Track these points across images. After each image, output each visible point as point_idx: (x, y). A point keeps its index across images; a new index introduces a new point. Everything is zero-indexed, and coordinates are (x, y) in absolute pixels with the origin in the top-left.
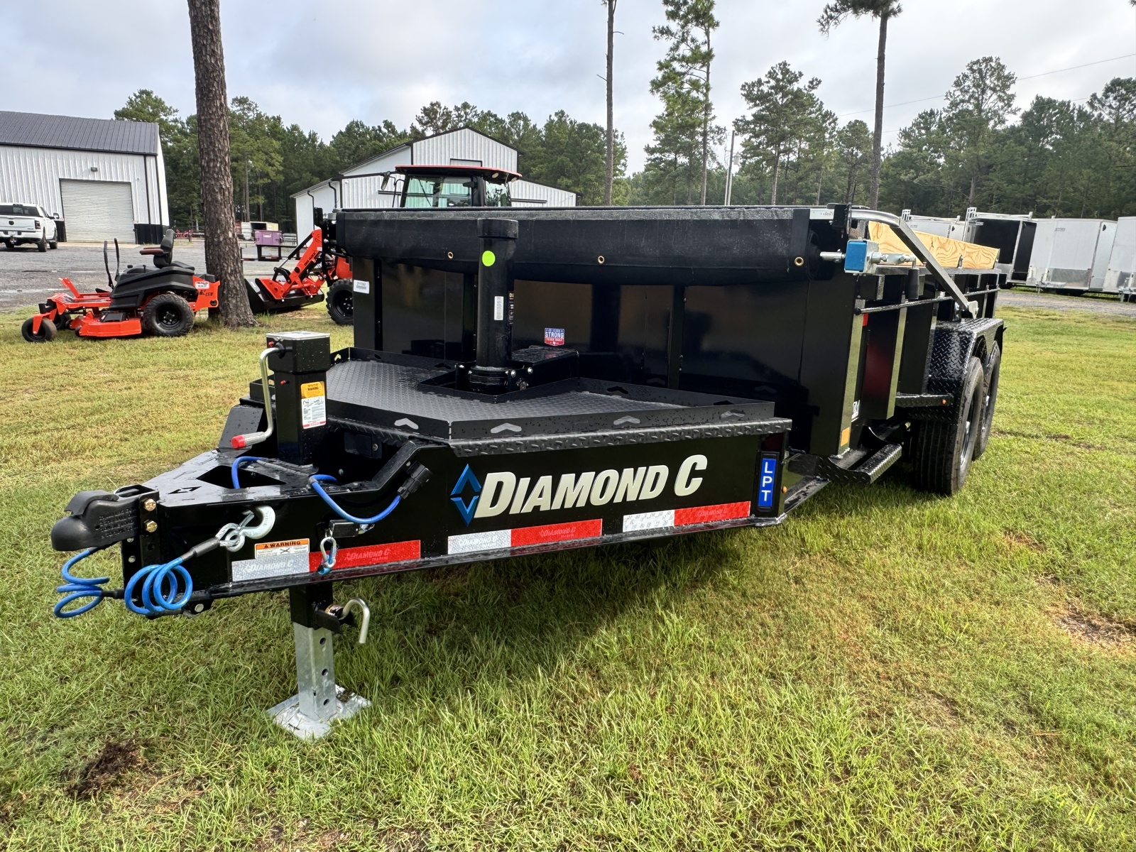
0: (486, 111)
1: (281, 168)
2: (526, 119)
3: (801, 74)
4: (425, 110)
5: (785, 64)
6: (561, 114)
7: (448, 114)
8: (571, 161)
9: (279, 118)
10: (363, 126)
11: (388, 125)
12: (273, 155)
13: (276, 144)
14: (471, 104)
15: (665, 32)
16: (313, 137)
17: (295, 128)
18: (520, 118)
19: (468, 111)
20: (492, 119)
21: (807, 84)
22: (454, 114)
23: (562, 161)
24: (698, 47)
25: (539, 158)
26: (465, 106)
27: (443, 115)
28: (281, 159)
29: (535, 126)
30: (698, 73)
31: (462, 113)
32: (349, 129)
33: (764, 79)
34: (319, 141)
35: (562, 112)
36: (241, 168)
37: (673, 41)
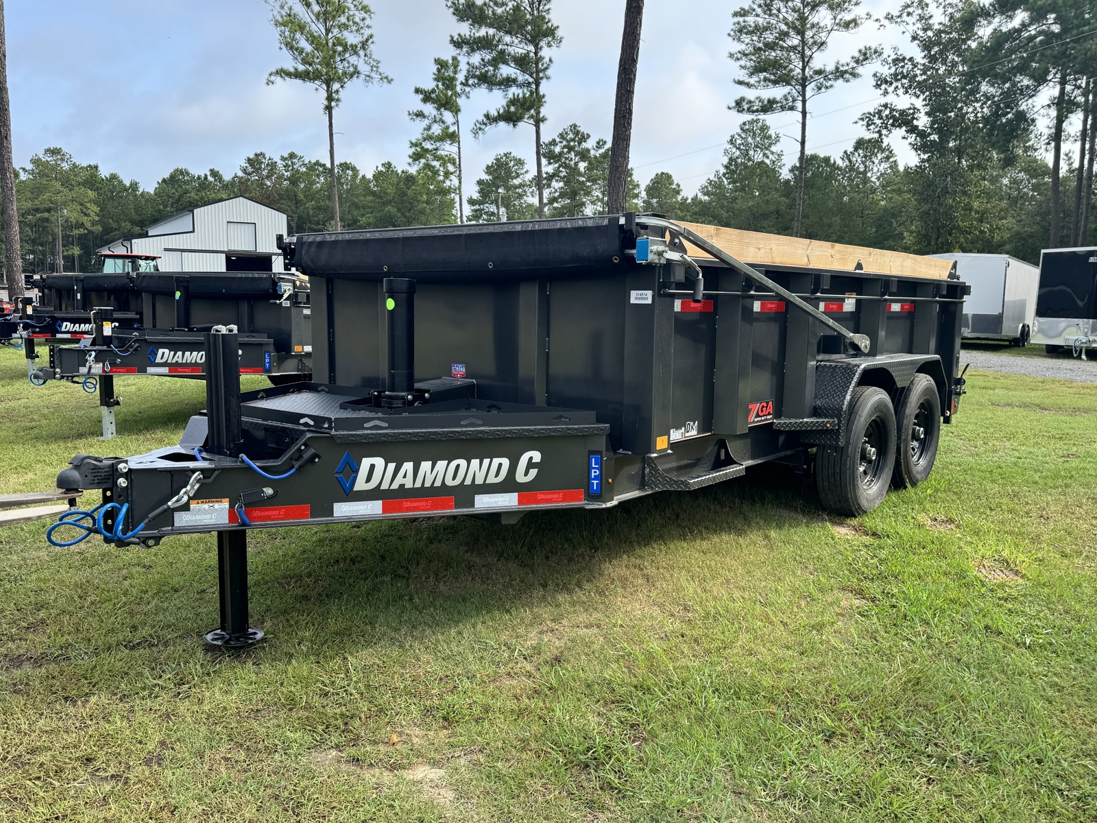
0: (313, 161)
1: (97, 218)
2: (354, 169)
3: (589, 136)
4: (249, 160)
5: (575, 126)
6: (388, 165)
7: (273, 165)
8: (399, 210)
9: (96, 167)
10: (188, 173)
11: (214, 173)
12: (88, 205)
13: (91, 194)
14: (299, 153)
15: (420, 115)
16: (134, 186)
17: (114, 177)
18: (348, 169)
19: (295, 161)
20: (321, 169)
21: (595, 144)
22: (280, 164)
23: (390, 212)
24: (448, 128)
25: (368, 207)
26: (292, 156)
27: (268, 165)
28: (97, 209)
29: (364, 176)
30: (448, 149)
31: (290, 163)
32: (173, 177)
33: (558, 140)
34: (141, 190)
35: (389, 164)
36: (53, 219)
37: (426, 122)
